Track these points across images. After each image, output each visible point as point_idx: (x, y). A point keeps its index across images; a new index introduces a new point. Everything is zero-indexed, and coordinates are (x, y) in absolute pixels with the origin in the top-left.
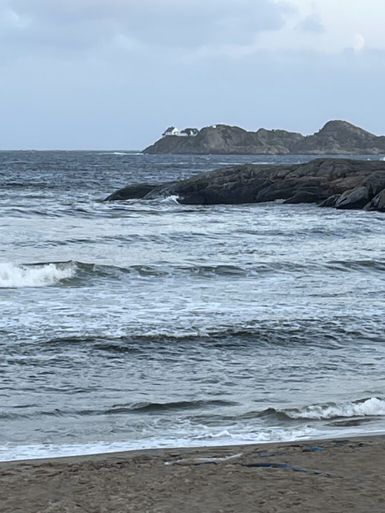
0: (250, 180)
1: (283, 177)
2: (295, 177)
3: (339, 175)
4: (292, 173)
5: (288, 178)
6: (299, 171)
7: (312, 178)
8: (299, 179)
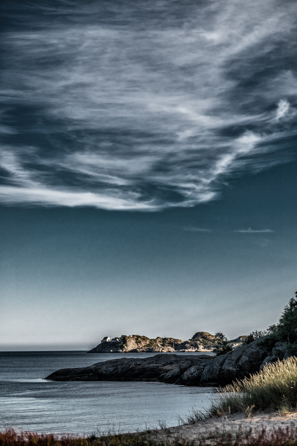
0: (122, 366)
1: (139, 365)
2: (146, 364)
3: (169, 363)
4: (144, 362)
5: (142, 365)
6: (148, 361)
7: (155, 365)
8: (148, 365)
